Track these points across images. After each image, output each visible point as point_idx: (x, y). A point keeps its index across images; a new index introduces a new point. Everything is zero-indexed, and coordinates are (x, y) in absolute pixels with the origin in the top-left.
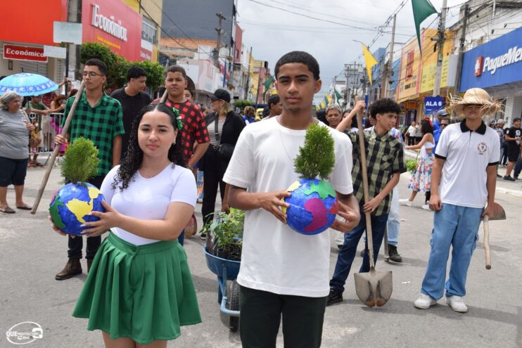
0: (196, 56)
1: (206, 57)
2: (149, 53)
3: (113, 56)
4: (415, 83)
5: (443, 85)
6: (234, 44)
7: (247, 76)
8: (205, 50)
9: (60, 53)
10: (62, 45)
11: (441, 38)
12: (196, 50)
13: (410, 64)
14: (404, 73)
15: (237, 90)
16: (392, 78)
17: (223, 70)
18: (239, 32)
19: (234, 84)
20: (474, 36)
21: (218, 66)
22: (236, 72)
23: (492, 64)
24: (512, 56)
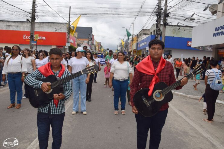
2: (76, 44)
5: (134, 48)
6: (92, 39)
7: (95, 46)
11: (133, 40)
14: (129, 46)
15: (93, 50)
16: (127, 47)
18: (93, 36)
20: (140, 40)
21: (89, 45)
22: (93, 46)
23: (141, 45)
24: (143, 44)
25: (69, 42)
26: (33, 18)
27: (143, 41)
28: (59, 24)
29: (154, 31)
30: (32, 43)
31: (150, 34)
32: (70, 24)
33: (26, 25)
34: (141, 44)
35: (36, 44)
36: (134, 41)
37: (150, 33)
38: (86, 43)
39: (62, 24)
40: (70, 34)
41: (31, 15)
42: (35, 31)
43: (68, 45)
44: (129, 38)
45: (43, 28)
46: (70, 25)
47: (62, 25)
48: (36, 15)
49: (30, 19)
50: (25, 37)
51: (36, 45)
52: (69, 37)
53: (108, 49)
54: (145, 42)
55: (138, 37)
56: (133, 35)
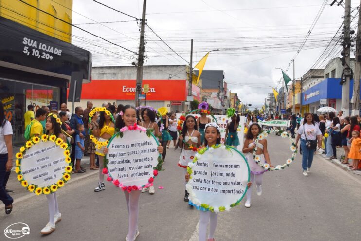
0: (211, 97)
5: (297, 102)
6: (224, 89)
7: (229, 101)
8: (215, 94)
10: (188, 102)
11: (294, 88)
12: (211, 93)
13: (289, 95)
14: (287, 98)
15: (226, 107)
16: (283, 100)
17: (221, 100)
18: (226, 84)
19: (225, 104)
20: (306, 87)
21: (219, 98)
22: (225, 100)
23: (308, 97)
25: (191, 95)
26: (141, 59)
27: (313, 90)
28: (175, 68)
29: (334, 71)
30: (139, 98)
31: (325, 77)
32: (193, 67)
33: (125, 72)
34: (309, 94)
35: (145, 99)
36: (296, 91)
37: (325, 75)
38: (215, 96)
39: (178, 67)
40: (193, 82)
41: (137, 57)
42: (143, 79)
43: (190, 99)
44: (286, 86)
45: (150, 74)
46: (192, 69)
47: (179, 69)
48: (144, 55)
49: (136, 62)
50: (125, 90)
51: (145, 101)
52: (191, 87)
53: (250, 105)
55: (302, 82)
56: (294, 79)
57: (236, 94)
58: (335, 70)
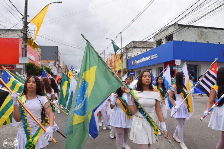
0: (49, 65)
1: (52, 64)
2: (39, 65)
3: (36, 66)
4: (113, 68)
5: (124, 68)
6: (58, 61)
9: (22, 66)
10: (21, 64)
11: (122, 55)
12: (49, 63)
18: (59, 57)
19: (59, 72)
22: (60, 68)
23: (137, 62)
24: (143, 60)
25: (25, 56)
27: (144, 55)
29: (170, 36)
34: (139, 59)
46: (28, 23)
52: (25, 46)
54: (152, 56)
57: (66, 65)
58: (173, 34)
